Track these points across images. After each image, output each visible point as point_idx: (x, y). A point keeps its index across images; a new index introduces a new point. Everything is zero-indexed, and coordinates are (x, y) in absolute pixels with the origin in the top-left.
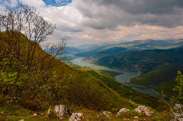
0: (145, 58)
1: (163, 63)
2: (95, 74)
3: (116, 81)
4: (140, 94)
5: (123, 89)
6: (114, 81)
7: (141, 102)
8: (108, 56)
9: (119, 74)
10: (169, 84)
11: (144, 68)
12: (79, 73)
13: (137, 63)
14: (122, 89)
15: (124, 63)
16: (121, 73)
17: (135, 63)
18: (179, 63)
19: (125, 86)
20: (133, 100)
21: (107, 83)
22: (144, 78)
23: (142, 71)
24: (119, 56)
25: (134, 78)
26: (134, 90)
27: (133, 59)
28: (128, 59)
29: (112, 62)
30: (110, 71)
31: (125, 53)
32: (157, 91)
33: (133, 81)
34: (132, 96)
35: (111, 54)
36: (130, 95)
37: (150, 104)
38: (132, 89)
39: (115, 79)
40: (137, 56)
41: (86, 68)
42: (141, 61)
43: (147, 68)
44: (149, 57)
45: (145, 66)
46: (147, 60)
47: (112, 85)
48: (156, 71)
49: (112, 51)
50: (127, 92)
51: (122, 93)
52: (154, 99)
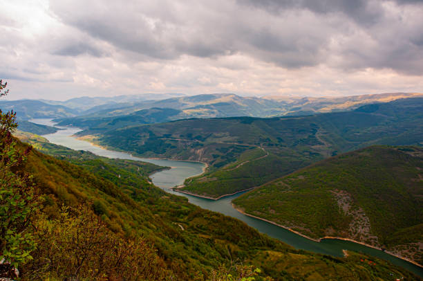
0: (219, 135)
1: (255, 146)
2: (103, 168)
3: (152, 184)
4: (203, 213)
5: (167, 204)
6: (149, 184)
7: (204, 229)
8: (137, 128)
9: (159, 169)
10: (263, 190)
11: (215, 156)
13: (202, 145)
14: (164, 203)
15: (173, 144)
17: (196, 146)
18: (285, 146)
19: (172, 197)
20: (187, 226)
21: (131, 190)
22: (215, 179)
23: (211, 163)
24: (162, 127)
25: (194, 179)
26: (190, 204)
27: (193, 137)
28: (181, 136)
29: (146, 143)
30: (141, 162)
31: (176, 123)
32: (241, 207)
33: (192, 186)
34: (186, 218)
35: (146, 123)
36: (182, 215)
37: (223, 234)
38: (187, 203)
39: (151, 181)
40: (201, 129)
41: (83, 155)
42: (209, 140)
43: (222, 157)
44: (227, 133)
45: (217, 153)
46: (224, 139)
47: (143, 193)
48: (240, 163)
49: (147, 116)
50: (175, 210)
51: (165, 211)
52: (230, 223)
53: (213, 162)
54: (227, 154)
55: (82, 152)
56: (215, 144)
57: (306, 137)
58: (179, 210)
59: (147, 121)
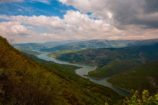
0: (101, 55)
1: (115, 59)
2: (58, 67)
3: (76, 74)
4: (96, 85)
5: (82, 81)
7: (97, 91)
8: (70, 53)
9: (79, 68)
10: (119, 76)
11: (100, 63)
13: (94, 59)
14: (81, 81)
15: (83, 58)
17: (92, 59)
18: (127, 59)
19: (84, 79)
20: (90, 90)
21: (69, 76)
22: (100, 71)
23: (98, 66)
24: (79, 52)
25: (92, 72)
27: (91, 56)
28: (86, 55)
29: (73, 58)
30: (72, 65)
31: (84, 50)
32: (110, 83)
33: (91, 74)
34: (90, 87)
35: (73, 51)
36: (88, 86)
37: (104, 93)
38: (89, 81)
39: (75, 72)
40: (94, 53)
41: (50, 63)
42: (97, 57)
43: (102, 63)
44: (104, 54)
45: (100, 62)
47: (73, 77)
48: (109, 66)
49: (73, 48)
50: (85, 83)
51: (81, 84)
52: (107, 89)
53: (99, 65)
54: (103, 62)
55: (50, 61)
56: (99, 58)
57: (135, 55)
58: (87, 84)
59: (73, 50)
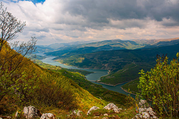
0: (114, 58)
1: (131, 62)
2: (66, 73)
3: (87, 80)
4: (110, 92)
5: (93, 88)
6: (85, 80)
7: (111, 99)
9: (89, 73)
10: (135, 82)
11: (113, 67)
12: (50, 72)
13: (107, 62)
15: (94, 62)
16: (91, 72)
17: (105, 63)
18: (144, 62)
19: (95, 85)
20: (103, 98)
21: (78, 82)
22: (114, 77)
23: (111, 70)
24: (90, 55)
25: (104, 77)
26: (103, 88)
27: (103, 59)
28: (98, 59)
29: (83, 62)
30: (81, 70)
31: (95, 53)
32: (126, 89)
33: (103, 80)
34: (102, 94)
36: (100, 93)
37: (119, 102)
38: (102, 87)
39: (86, 78)
40: (106, 55)
41: (57, 68)
42: (110, 60)
43: (116, 67)
44: (118, 57)
45: (114, 65)
46: (117, 59)
47: (83, 84)
48: (124, 70)
49: (83, 50)
50: (97, 91)
51: (93, 91)
52: (122, 96)
53: (112, 69)
54: (118, 66)
55: (57, 66)
56: (112, 61)
57: (154, 58)
58: (99, 91)
59: (83, 53)
